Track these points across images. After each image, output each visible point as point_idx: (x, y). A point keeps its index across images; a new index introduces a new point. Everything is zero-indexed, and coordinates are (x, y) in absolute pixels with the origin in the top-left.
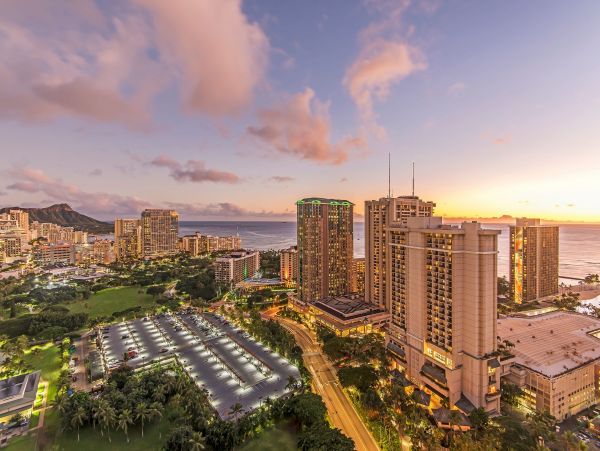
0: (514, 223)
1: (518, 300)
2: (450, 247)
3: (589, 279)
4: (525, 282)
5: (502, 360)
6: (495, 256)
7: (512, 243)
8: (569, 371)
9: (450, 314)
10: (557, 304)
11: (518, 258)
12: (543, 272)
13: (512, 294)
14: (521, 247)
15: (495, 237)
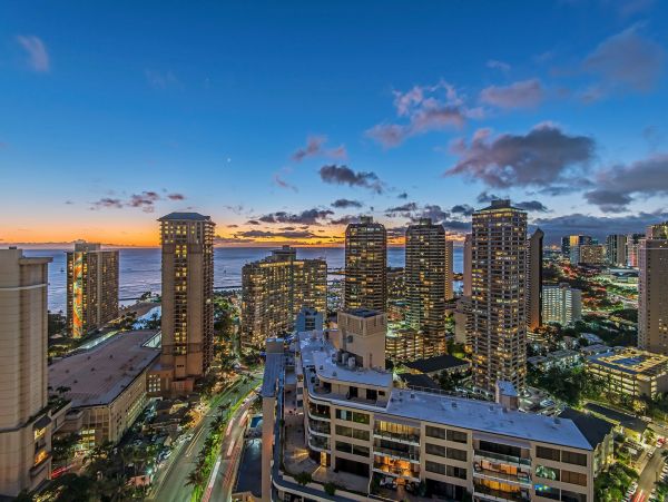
0: (73, 248)
1: (76, 335)
3: (143, 298)
4: (85, 313)
5: (53, 414)
7: (69, 271)
10: (117, 327)
11: (76, 287)
12: (104, 298)
13: (70, 330)
14: (80, 275)
15: (44, 266)
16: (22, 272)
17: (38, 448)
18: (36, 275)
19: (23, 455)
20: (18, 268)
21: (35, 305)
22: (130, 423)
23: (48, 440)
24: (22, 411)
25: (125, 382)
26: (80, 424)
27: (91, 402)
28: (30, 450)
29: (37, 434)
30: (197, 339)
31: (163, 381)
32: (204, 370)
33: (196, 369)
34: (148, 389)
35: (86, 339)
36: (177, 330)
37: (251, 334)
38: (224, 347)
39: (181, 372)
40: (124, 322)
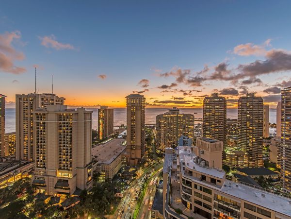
0: (100, 108)
1: (101, 138)
2: (71, 120)
3: (121, 126)
4: (103, 131)
5: (93, 165)
6: (91, 122)
7: (99, 116)
8: (115, 159)
9: (71, 152)
10: (113, 137)
11: (101, 122)
12: (109, 126)
13: (99, 136)
14: (102, 117)
15: (91, 113)
16: (85, 116)
17: (89, 175)
18: (88, 117)
19: (85, 177)
20: (83, 114)
21: (88, 127)
22: (116, 173)
23: (92, 173)
24: (85, 162)
25: (115, 157)
26: (101, 170)
27: (104, 163)
28: (87, 176)
29: (89, 171)
30: (139, 144)
31: (127, 159)
32: (141, 157)
33: (139, 156)
34: (122, 161)
35: (104, 140)
36: (132, 140)
37: (160, 144)
38: (149, 149)
39: (133, 156)
40: (115, 135)
